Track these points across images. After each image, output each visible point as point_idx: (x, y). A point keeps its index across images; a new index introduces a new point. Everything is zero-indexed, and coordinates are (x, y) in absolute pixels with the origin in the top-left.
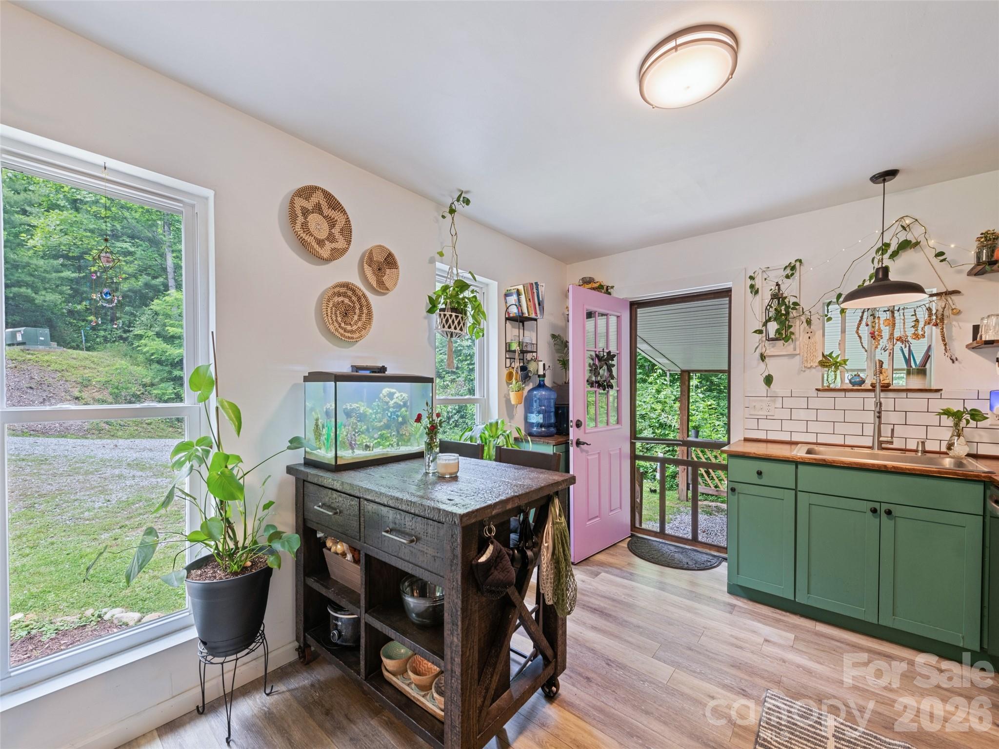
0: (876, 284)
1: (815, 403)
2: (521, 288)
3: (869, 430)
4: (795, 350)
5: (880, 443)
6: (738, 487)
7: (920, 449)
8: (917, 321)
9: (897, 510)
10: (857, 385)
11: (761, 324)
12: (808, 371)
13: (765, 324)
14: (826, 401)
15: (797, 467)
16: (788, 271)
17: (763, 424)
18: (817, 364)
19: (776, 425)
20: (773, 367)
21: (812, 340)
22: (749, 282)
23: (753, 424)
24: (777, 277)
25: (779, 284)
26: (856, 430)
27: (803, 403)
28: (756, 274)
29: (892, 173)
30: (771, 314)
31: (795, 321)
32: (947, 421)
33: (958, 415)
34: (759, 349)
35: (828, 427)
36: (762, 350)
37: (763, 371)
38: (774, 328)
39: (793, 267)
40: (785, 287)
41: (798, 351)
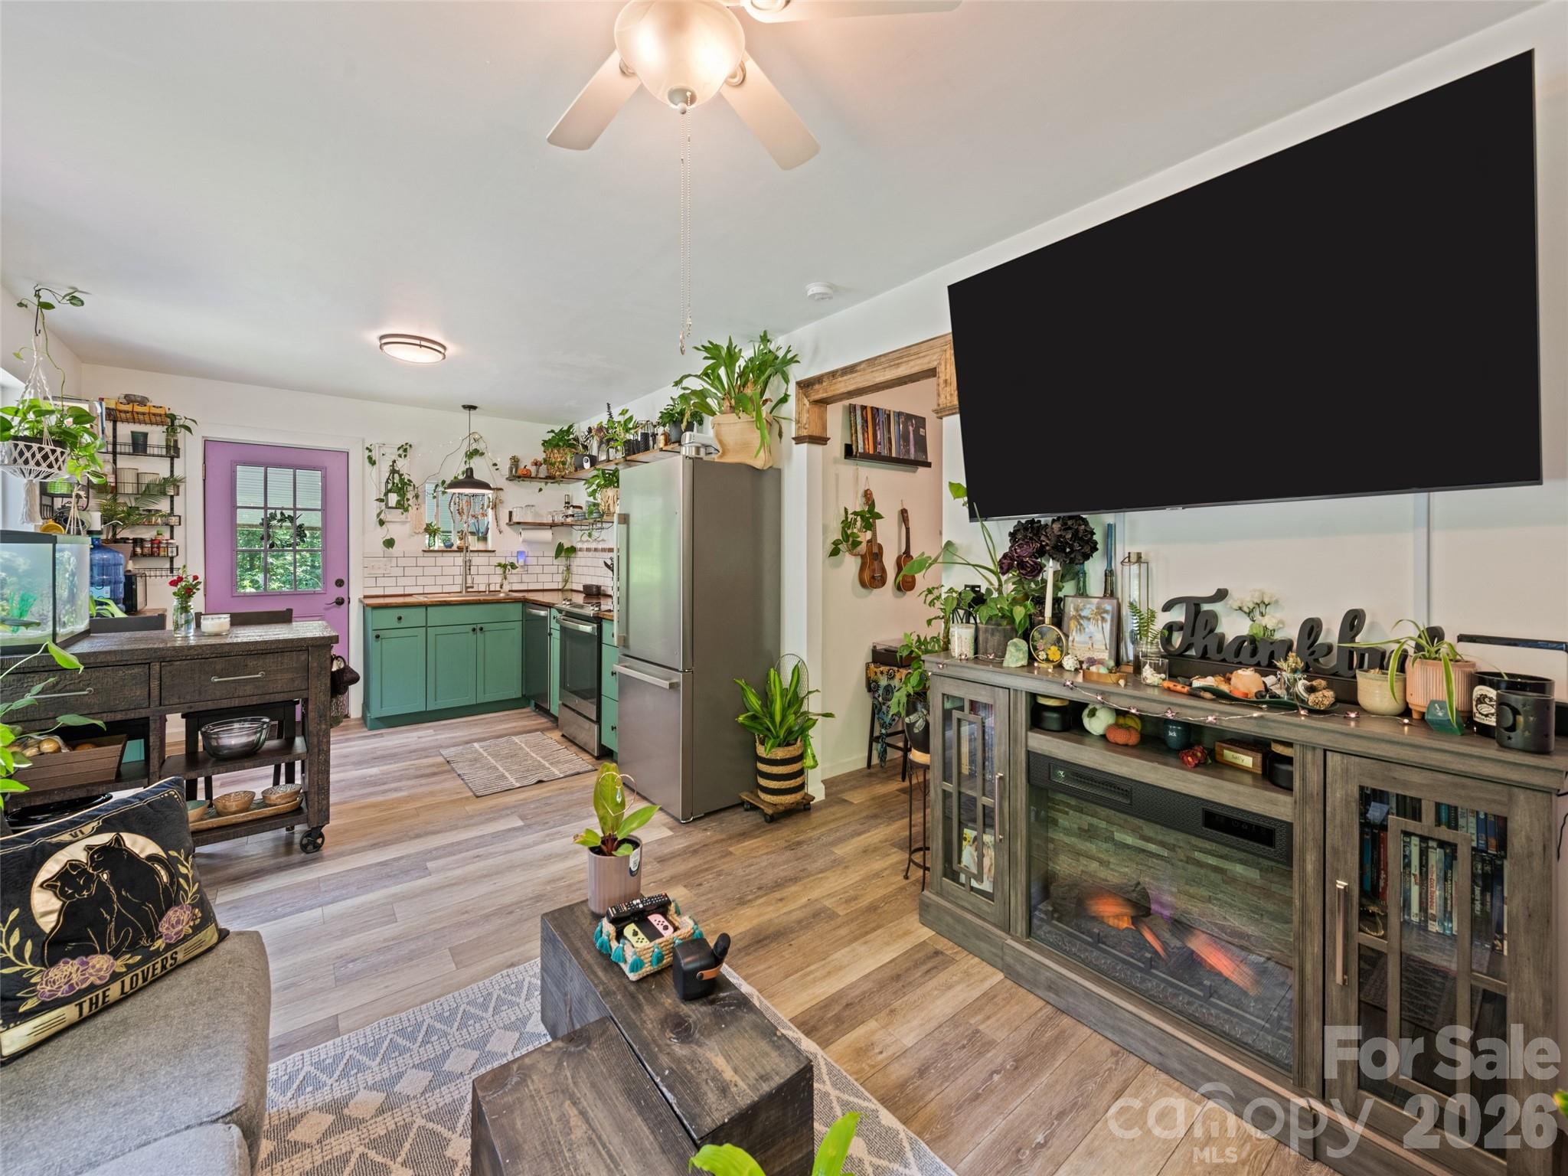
0: (466, 479)
1: (422, 561)
3: (459, 580)
4: (407, 517)
5: (467, 588)
6: (382, 634)
7: (487, 588)
8: (483, 504)
9: (484, 627)
10: (448, 548)
11: (383, 493)
12: (417, 536)
13: (386, 494)
14: (429, 560)
15: (426, 609)
16: (401, 452)
17: (381, 582)
18: (423, 531)
19: (392, 582)
20: (393, 531)
21: (419, 511)
22: (367, 453)
23: (371, 582)
24: (392, 454)
25: (394, 462)
26: (450, 580)
27: (413, 562)
28: (372, 448)
29: (474, 408)
30: (390, 486)
31: (410, 495)
32: (499, 570)
33: (504, 566)
34: (379, 515)
35: (431, 581)
36: (382, 516)
37: (382, 534)
38: (393, 498)
39: (405, 449)
40: (401, 465)
41: (409, 520)
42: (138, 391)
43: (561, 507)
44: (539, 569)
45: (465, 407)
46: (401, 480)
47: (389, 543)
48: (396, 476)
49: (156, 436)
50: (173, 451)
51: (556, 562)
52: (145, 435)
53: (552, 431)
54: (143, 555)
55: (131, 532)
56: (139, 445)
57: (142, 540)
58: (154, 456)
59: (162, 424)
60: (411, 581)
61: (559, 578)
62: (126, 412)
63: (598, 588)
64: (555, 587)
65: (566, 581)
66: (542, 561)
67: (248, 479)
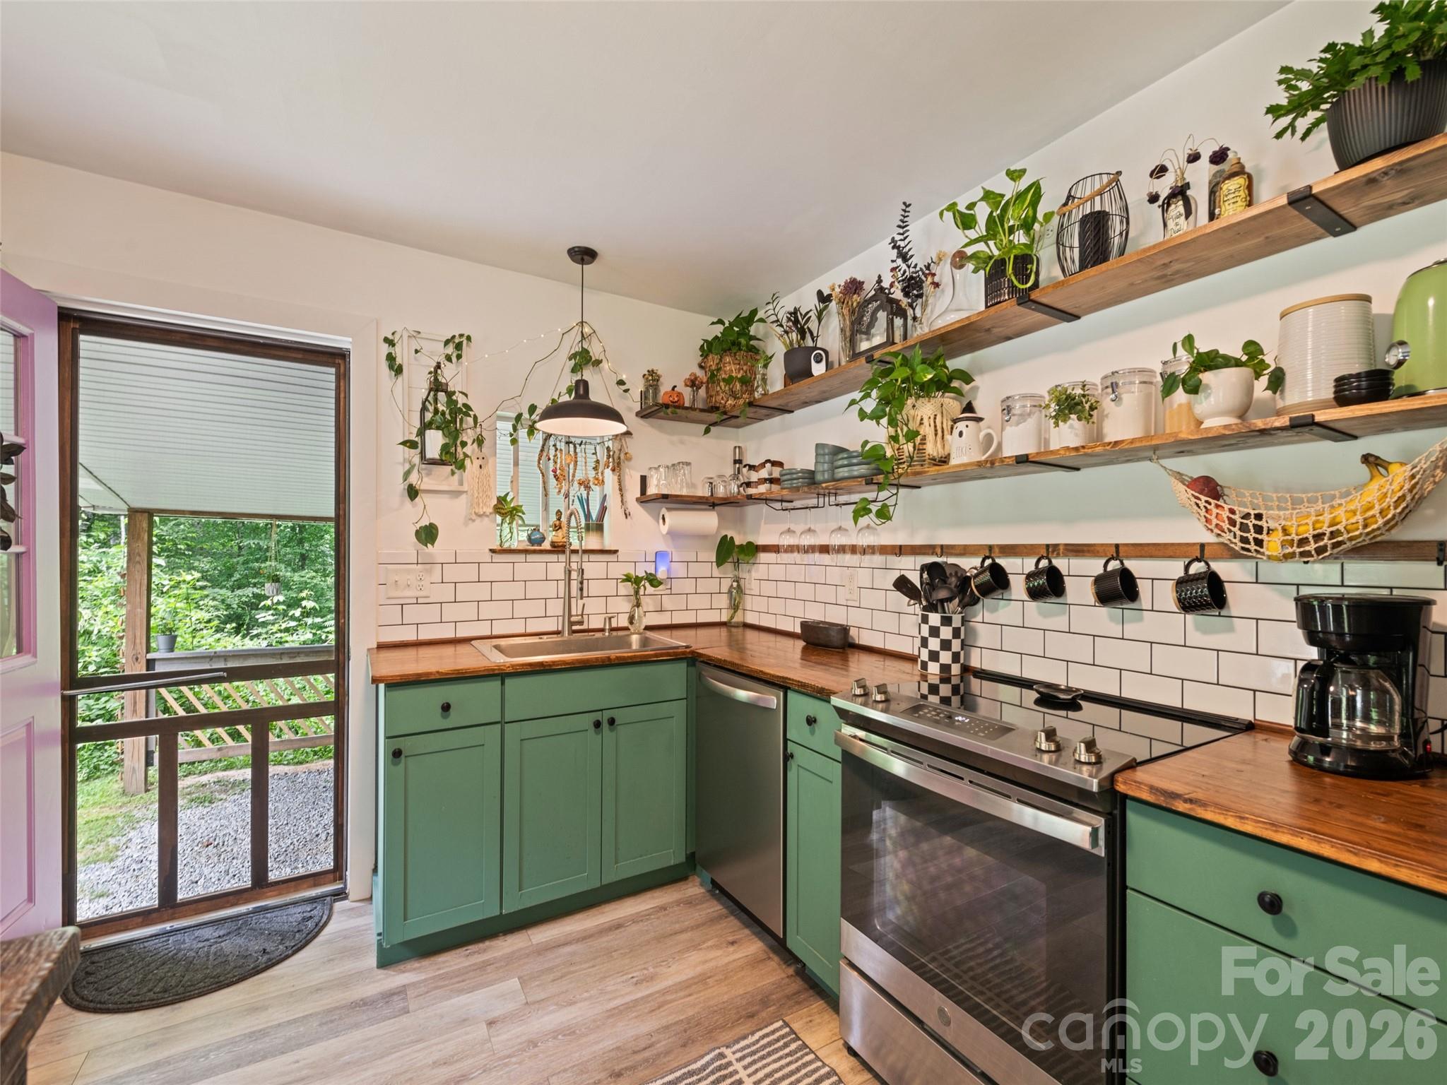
0: (576, 401)
1: (489, 572)
3: (556, 608)
4: (461, 483)
5: (571, 624)
6: (406, 745)
7: (607, 627)
8: (598, 462)
9: (618, 715)
10: (535, 546)
11: (415, 431)
12: (478, 520)
13: (421, 433)
14: (500, 569)
15: (503, 683)
16: (450, 349)
17: (412, 614)
18: (491, 510)
19: (432, 613)
20: (432, 510)
21: (484, 471)
22: (385, 349)
23: (393, 614)
24: (433, 352)
25: (438, 366)
26: (536, 608)
27: (470, 572)
28: (396, 338)
29: (592, 254)
30: (429, 416)
31: (468, 436)
32: (627, 589)
33: (637, 581)
34: (407, 474)
35: (504, 610)
36: (414, 479)
37: (413, 515)
38: (435, 441)
39: (458, 345)
40: (449, 374)
41: (465, 487)
43: (729, 470)
44: (688, 586)
45: (574, 253)
46: (451, 402)
47: (428, 534)
48: (442, 396)
51: (716, 572)
53: (720, 322)
60: (469, 611)
61: (723, 601)
63: (845, 630)
64: (713, 617)
65: (735, 607)
66: (696, 570)
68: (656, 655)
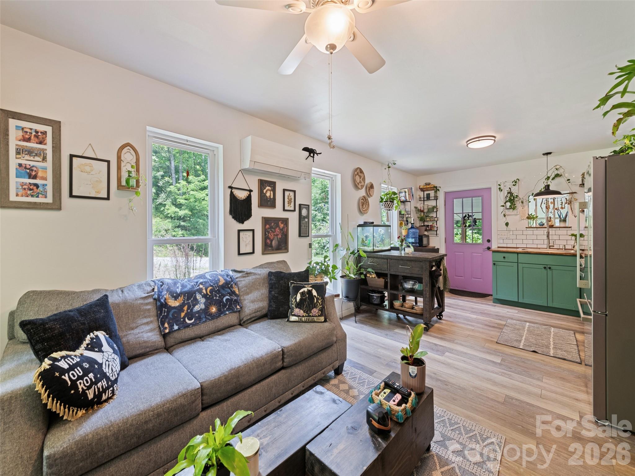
0: (545, 191)
1: (525, 233)
2: (406, 190)
4: (517, 213)
5: (550, 246)
6: (496, 263)
7: (564, 248)
8: (562, 202)
9: (552, 267)
10: (541, 226)
11: (504, 203)
12: (522, 220)
13: (505, 203)
14: (530, 232)
15: (518, 255)
16: (514, 183)
17: (505, 241)
18: (526, 218)
19: (511, 241)
20: (509, 219)
21: (524, 209)
22: (499, 187)
23: (501, 241)
24: (509, 185)
25: (510, 188)
26: (542, 242)
27: (521, 233)
28: (501, 184)
29: (550, 153)
30: (507, 199)
31: (517, 202)
32: (572, 238)
33: (576, 236)
34: (502, 212)
35: (531, 242)
36: (504, 213)
37: (504, 220)
38: (508, 204)
39: (515, 182)
40: (513, 189)
41: (518, 213)
42: (428, 182)
45: (544, 154)
46: (512, 196)
48: (510, 194)
49: (432, 193)
50: (436, 198)
52: (429, 194)
54: (429, 230)
55: (428, 223)
56: (428, 197)
57: (428, 225)
58: (432, 200)
59: (433, 190)
60: (520, 241)
62: (425, 188)
67: (457, 202)
68: (565, 254)
